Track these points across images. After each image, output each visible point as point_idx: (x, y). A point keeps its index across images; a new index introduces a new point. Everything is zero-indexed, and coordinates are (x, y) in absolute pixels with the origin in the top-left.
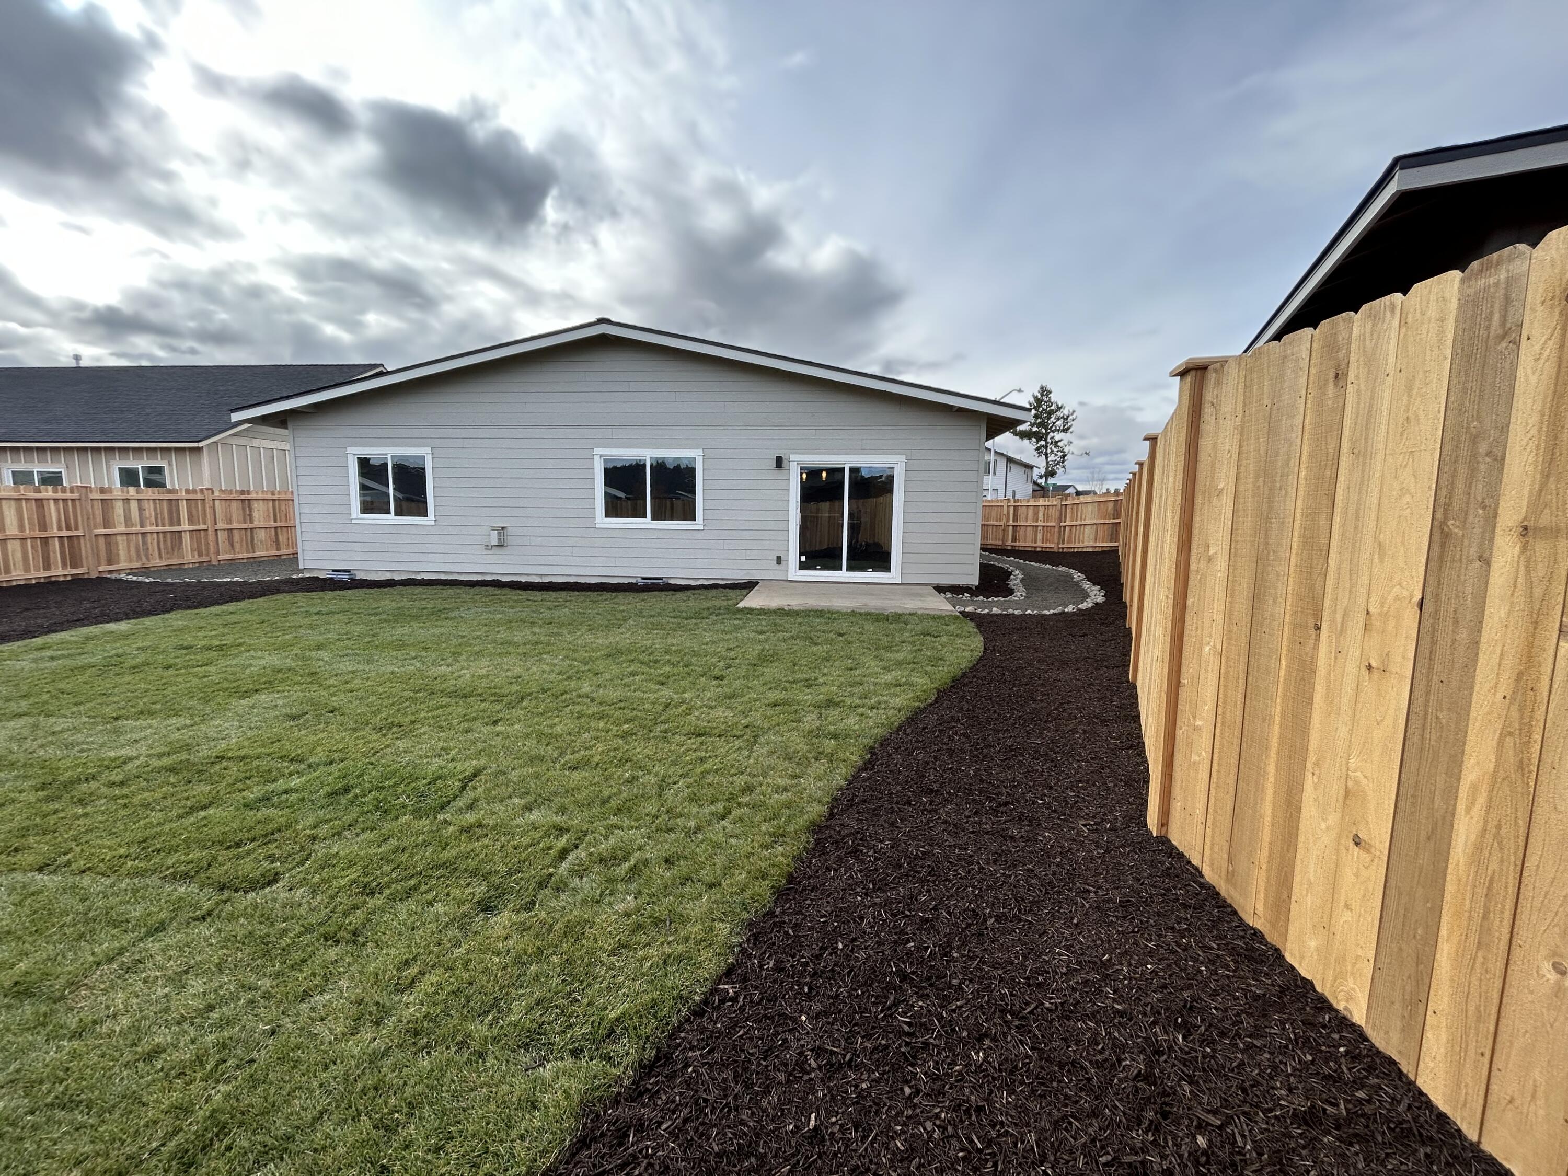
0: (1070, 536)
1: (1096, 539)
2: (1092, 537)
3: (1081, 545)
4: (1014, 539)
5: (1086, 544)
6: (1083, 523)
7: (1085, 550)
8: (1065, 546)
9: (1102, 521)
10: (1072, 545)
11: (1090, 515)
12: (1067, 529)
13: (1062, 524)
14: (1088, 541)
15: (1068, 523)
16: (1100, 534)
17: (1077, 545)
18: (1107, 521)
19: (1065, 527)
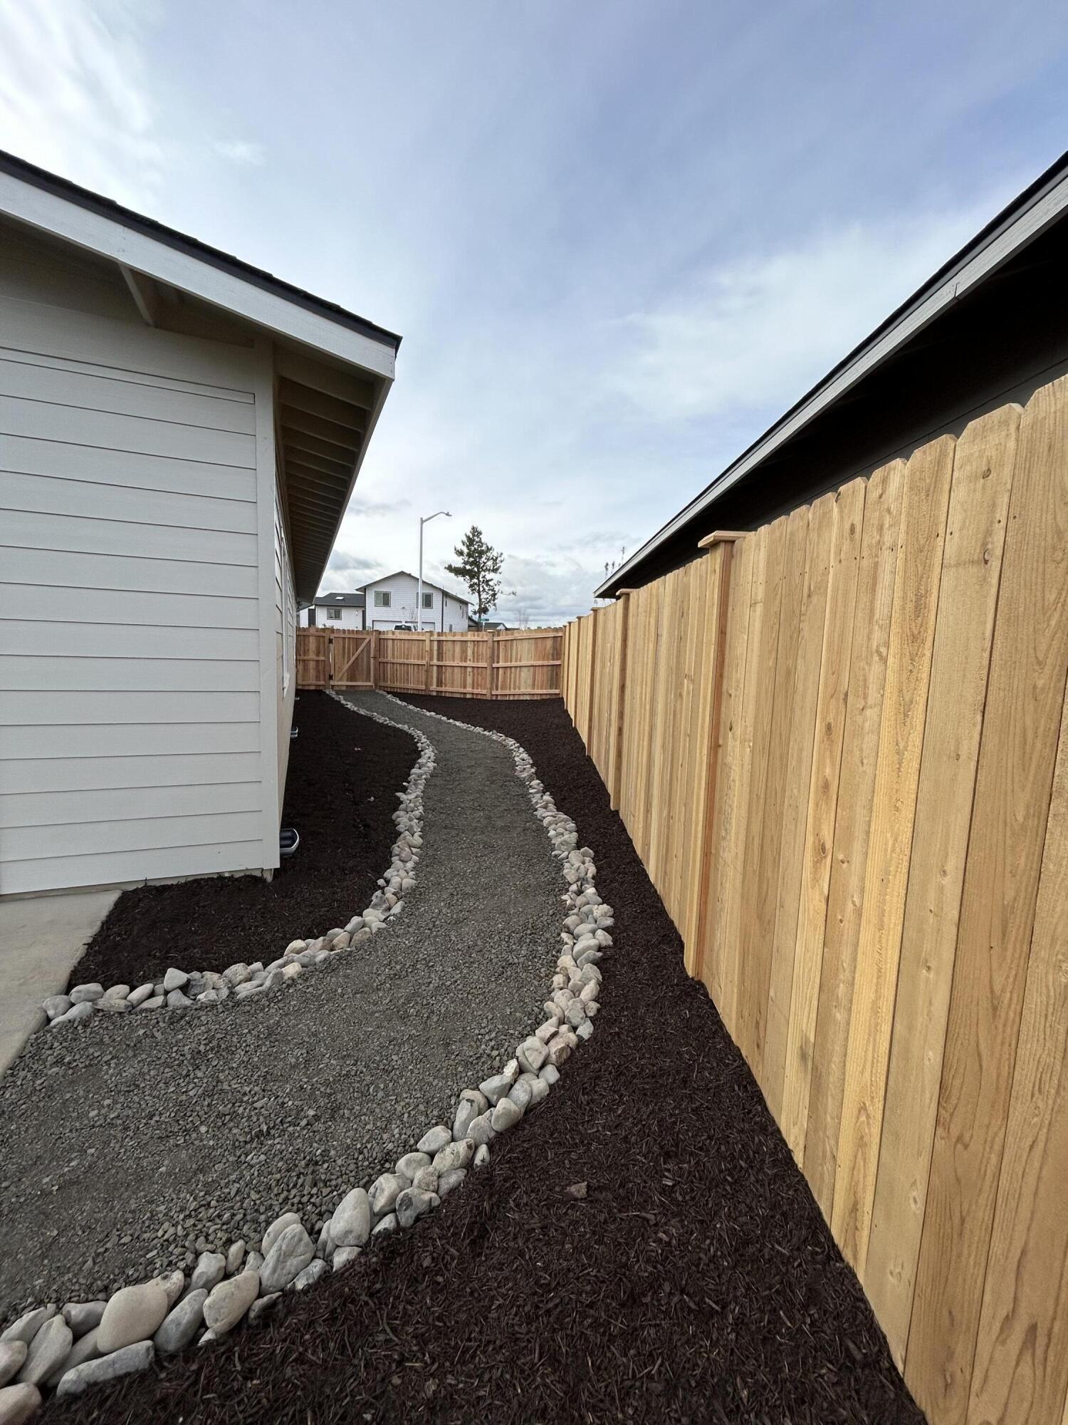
0: (504, 681)
1: (534, 685)
2: (530, 681)
3: (517, 691)
4: (440, 683)
5: (523, 690)
6: (518, 664)
7: (522, 698)
8: (499, 692)
9: (540, 663)
10: (507, 692)
11: (526, 656)
12: (501, 671)
13: (494, 665)
14: (525, 686)
15: (501, 664)
16: (539, 678)
17: (512, 692)
18: (546, 663)
19: (498, 668)
